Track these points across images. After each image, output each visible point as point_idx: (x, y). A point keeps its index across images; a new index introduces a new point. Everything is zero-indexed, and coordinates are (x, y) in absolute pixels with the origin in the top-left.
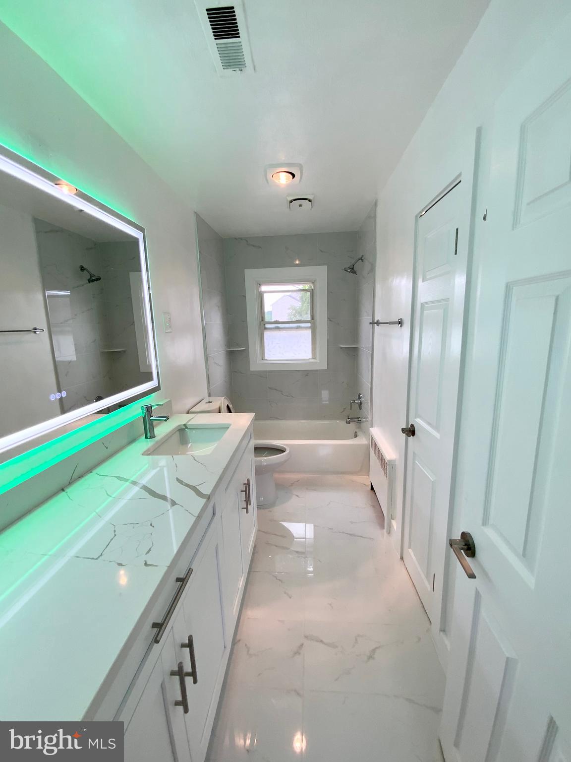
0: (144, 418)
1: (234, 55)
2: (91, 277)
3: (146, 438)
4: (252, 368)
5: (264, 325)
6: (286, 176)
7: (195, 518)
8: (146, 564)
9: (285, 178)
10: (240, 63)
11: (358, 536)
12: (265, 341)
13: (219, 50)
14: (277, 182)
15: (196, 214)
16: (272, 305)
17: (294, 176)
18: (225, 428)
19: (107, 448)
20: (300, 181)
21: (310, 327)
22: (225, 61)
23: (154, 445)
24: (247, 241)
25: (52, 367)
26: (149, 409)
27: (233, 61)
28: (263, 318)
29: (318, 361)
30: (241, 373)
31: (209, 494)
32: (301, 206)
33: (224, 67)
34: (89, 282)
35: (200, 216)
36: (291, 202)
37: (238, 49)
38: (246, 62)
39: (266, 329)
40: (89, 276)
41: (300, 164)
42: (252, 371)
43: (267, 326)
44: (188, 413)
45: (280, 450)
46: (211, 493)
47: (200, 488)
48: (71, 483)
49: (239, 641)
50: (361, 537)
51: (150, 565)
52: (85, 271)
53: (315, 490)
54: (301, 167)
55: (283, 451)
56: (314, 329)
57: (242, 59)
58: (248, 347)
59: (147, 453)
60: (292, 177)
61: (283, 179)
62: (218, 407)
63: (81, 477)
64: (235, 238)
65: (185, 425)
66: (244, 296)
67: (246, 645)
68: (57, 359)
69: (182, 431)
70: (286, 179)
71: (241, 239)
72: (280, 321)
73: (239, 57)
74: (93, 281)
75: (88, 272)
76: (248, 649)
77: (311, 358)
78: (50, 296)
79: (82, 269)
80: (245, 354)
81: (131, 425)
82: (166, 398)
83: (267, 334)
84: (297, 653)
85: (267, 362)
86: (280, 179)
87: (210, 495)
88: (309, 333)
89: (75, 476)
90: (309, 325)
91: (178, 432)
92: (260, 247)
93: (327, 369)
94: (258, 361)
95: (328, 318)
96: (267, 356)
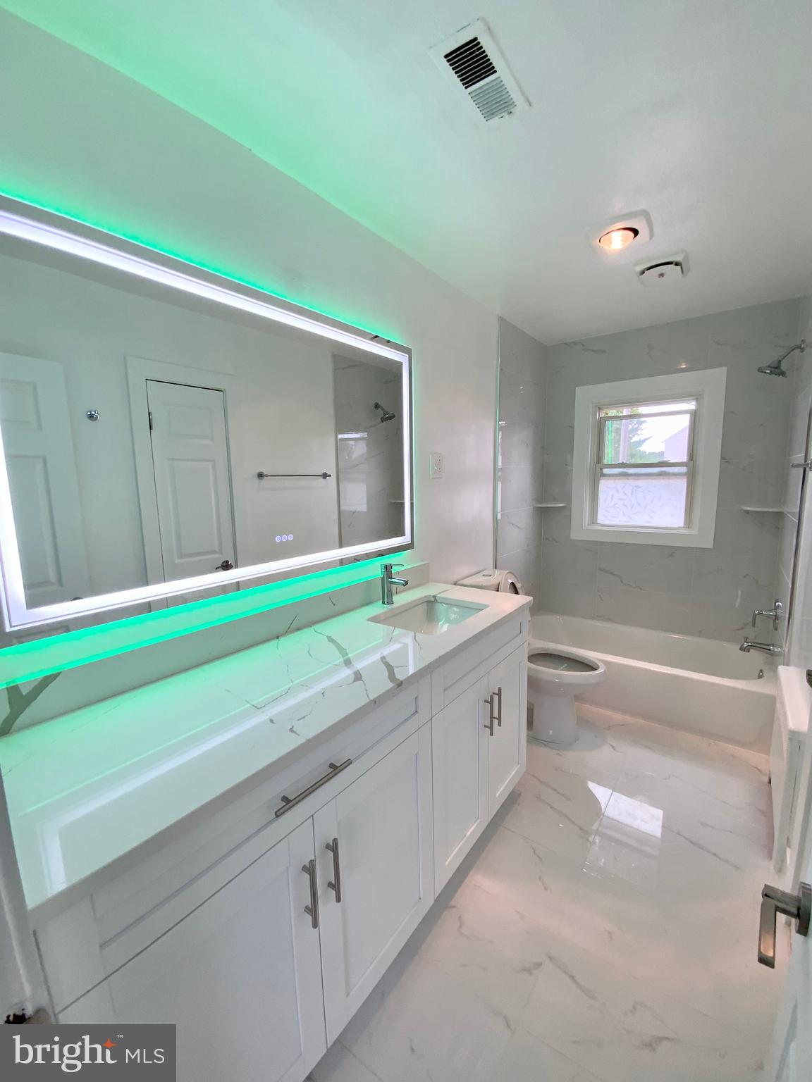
0: (383, 578)
1: (497, 96)
2: (385, 415)
3: (383, 603)
4: (574, 536)
5: (601, 469)
6: (622, 236)
7: (368, 701)
8: (291, 730)
9: (620, 238)
10: (507, 104)
11: (709, 852)
12: (601, 494)
13: (474, 99)
14: (606, 248)
15: (502, 320)
16: (667, 441)
17: (636, 232)
18: (479, 608)
19: (334, 605)
20: (652, 235)
21: (686, 474)
22: (486, 110)
23: (385, 612)
24: (583, 345)
25: (335, 516)
26: (388, 568)
27: (496, 106)
28: (599, 459)
29: (695, 532)
30: (557, 542)
31: (401, 679)
32: (662, 275)
33: (487, 118)
34: (382, 421)
35: (505, 320)
36: (643, 272)
37: (500, 86)
38: (514, 100)
39: (603, 475)
40: (382, 413)
41: (644, 211)
42: (573, 540)
43: (606, 471)
44: (455, 584)
45: (590, 667)
46: (404, 680)
47: (396, 670)
48: (288, 631)
49: (454, 907)
50: (715, 855)
51: (296, 733)
52: (379, 409)
53: (650, 748)
54: (646, 215)
55: (594, 669)
56: (692, 478)
57: (508, 97)
58: (569, 503)
59: (375, 619)
60: (632, 234)
61: (617, 241)
62: (497, 582)
63: (298, 629)
64: (564, 344)
65: (434, 597)
66: (571, 427)
67: (460, 917)
68: (342, 508)
69: (431, 603)
70: (622, 240)
71: (575, 343)
73: (504, 97)
74: (387, 419)
75: (383, 409)
76: (461, 924)
77: (682, 525)
78: (342, 440)
79: (377, 406)
80: (564, 513)
81: (369, 583)
82: (423, 561)
83: (604, 484)
84: (528, 971)
85: (599, 528)
86: (611, 243)
87: (402, 682)
88: (682, 484)
89: (294, 625)
90: (684, 469)
91: (425, 604)
92: (605, 351)
93: (712, 547)
94: (585, 526)
95: (722, 458)
96: (601, 519)
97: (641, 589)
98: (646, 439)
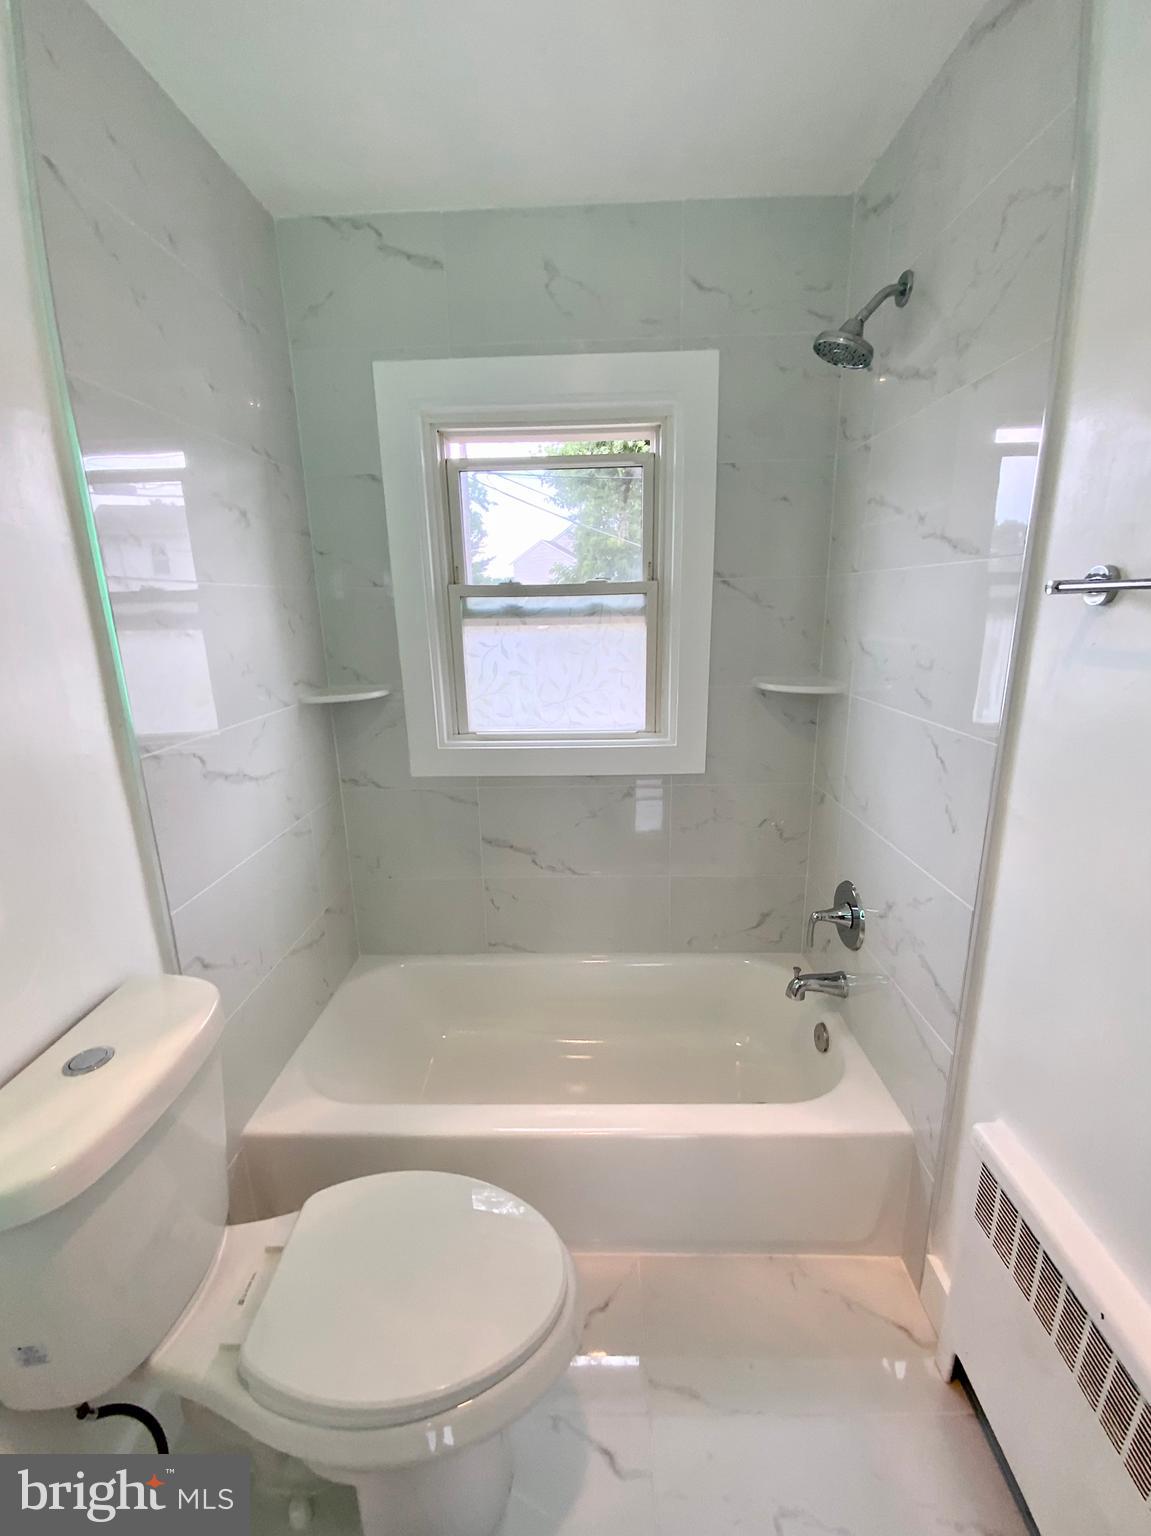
4: (421, 767)
5: (463, 597)
12: (469, 662)
21: (643, 611)
24: (377, 231)
28: (455, 572)
29: (669, 741)
30: (378, 785)
39: (469, 614)
42: (419, 778)
43: (473, 603)
56: (656, 618)
58: (397, 689)
64: (327, 219)
71: (355, 224)
72: (524, 583)
77: (644, 728)
80: (388, 712)
83: (473, 637)
85: (476, 744)
88: (636, 633)
90: (636, 601)
92: (437, 264)
93: (702, 770)
94: (442, 743)
95: (717, 574)
96: (477, 722)
97: (574, 873)
98: (489, 560)
